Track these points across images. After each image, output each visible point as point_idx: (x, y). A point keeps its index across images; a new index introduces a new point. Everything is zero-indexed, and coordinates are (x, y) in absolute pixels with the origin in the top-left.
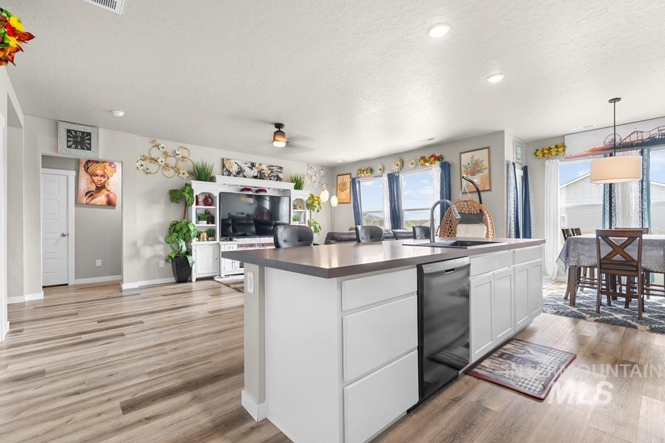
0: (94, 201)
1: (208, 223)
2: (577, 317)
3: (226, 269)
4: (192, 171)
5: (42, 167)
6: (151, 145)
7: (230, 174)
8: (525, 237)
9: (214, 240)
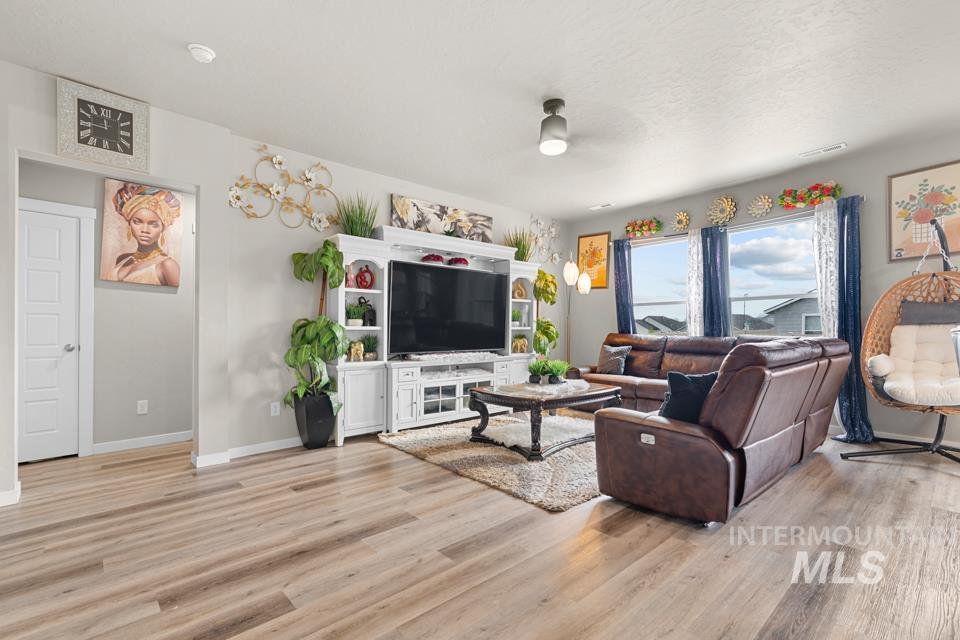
0: (134, 276)
1: (364, 325)
3: (402, 418)
4: (335, 215)
5: (20, 196)
6: (257, 156)
7: (403, 225)
9: (376, 359)
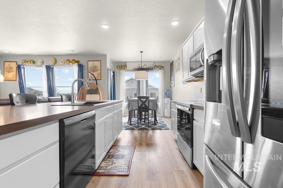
2: (132, 129)
8: (113, 99)
